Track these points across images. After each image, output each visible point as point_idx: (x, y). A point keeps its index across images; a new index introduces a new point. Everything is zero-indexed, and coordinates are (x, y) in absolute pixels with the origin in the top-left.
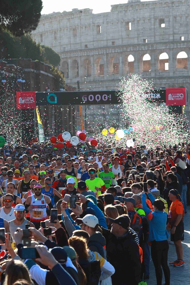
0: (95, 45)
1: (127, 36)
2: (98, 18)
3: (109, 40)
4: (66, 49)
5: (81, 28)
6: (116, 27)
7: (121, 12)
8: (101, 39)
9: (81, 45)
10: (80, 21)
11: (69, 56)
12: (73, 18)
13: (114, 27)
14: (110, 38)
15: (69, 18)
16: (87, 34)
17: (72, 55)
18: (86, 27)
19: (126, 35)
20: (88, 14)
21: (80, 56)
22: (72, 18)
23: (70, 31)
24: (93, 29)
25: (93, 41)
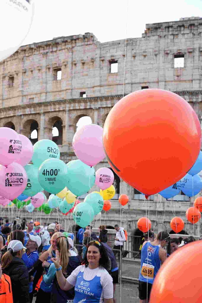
0: (103, 91)
1: (176, 78)
2: (114, 49)
3: (135, 83)
4: (36, 101)
5: (72, 66)
6: (152, 62)
7: (165, 36)
8: (118, 82)
9: (71, 92)
10: (72, 55)
11: (42, 111)
12: (56, 51)
13: (147, 63)
14: (137, 80)
15: (47, 52)
16: (87, 75)
17: (50, 108)
18: (83, 64)
19: (174, 75)
20: (91, 42)
21: (70, 110)
22: (52, 52)
23: (46, 73)
24: (100, 66)
25: (100, 86)
